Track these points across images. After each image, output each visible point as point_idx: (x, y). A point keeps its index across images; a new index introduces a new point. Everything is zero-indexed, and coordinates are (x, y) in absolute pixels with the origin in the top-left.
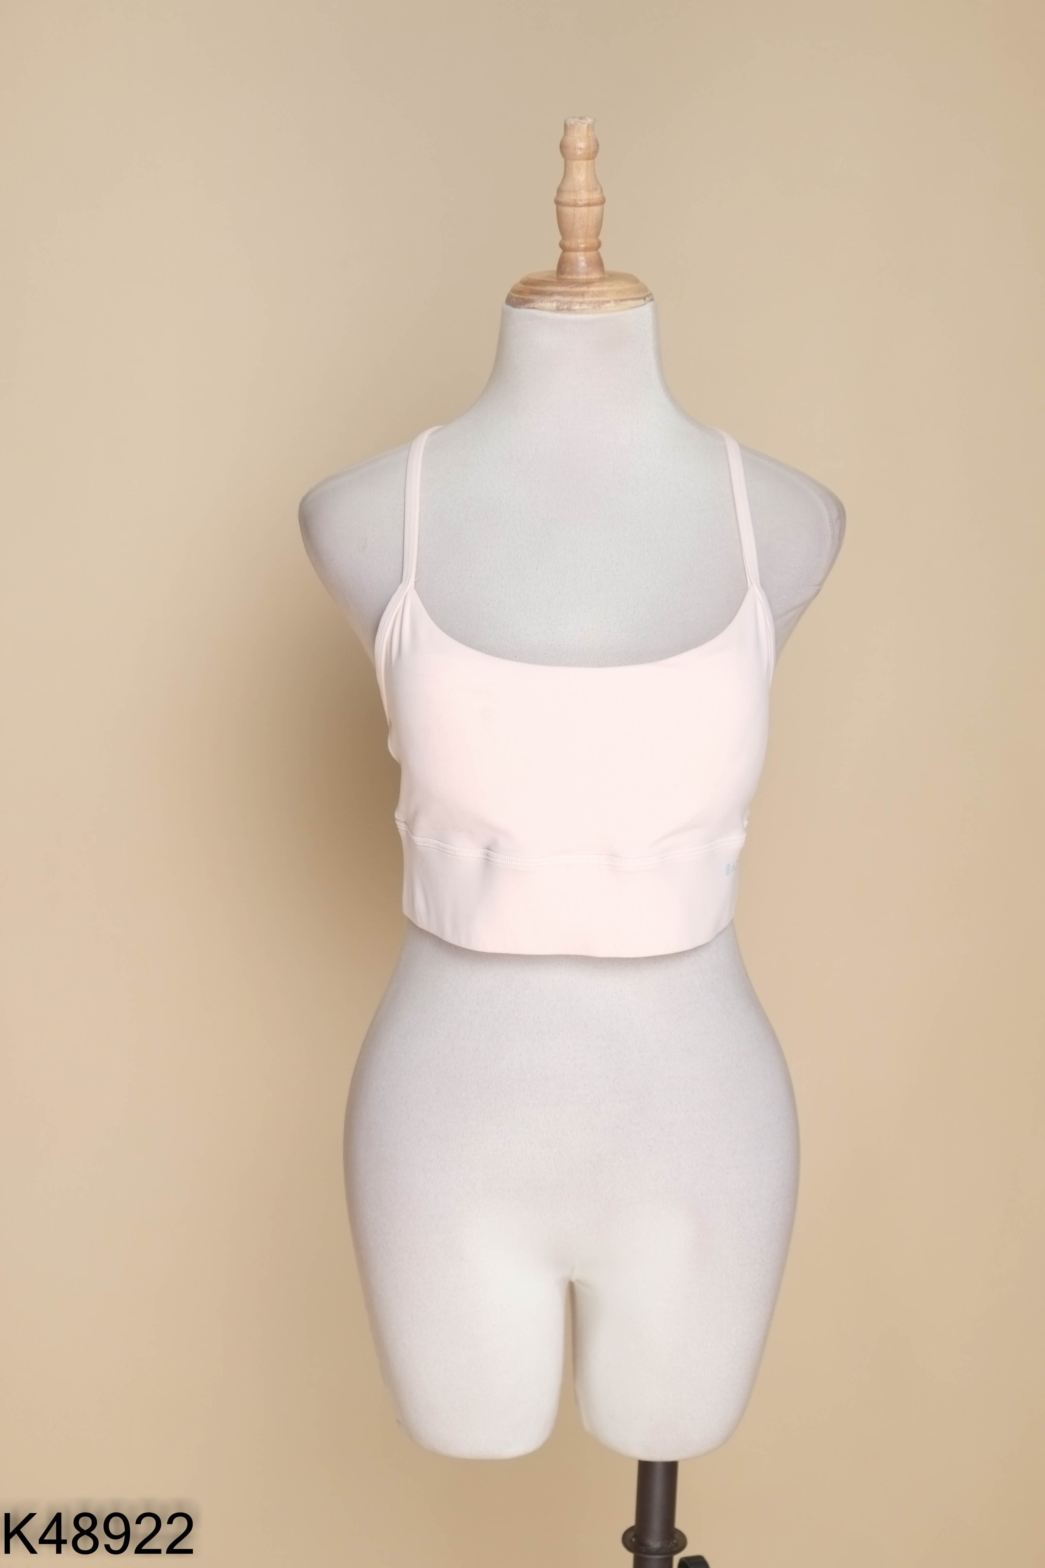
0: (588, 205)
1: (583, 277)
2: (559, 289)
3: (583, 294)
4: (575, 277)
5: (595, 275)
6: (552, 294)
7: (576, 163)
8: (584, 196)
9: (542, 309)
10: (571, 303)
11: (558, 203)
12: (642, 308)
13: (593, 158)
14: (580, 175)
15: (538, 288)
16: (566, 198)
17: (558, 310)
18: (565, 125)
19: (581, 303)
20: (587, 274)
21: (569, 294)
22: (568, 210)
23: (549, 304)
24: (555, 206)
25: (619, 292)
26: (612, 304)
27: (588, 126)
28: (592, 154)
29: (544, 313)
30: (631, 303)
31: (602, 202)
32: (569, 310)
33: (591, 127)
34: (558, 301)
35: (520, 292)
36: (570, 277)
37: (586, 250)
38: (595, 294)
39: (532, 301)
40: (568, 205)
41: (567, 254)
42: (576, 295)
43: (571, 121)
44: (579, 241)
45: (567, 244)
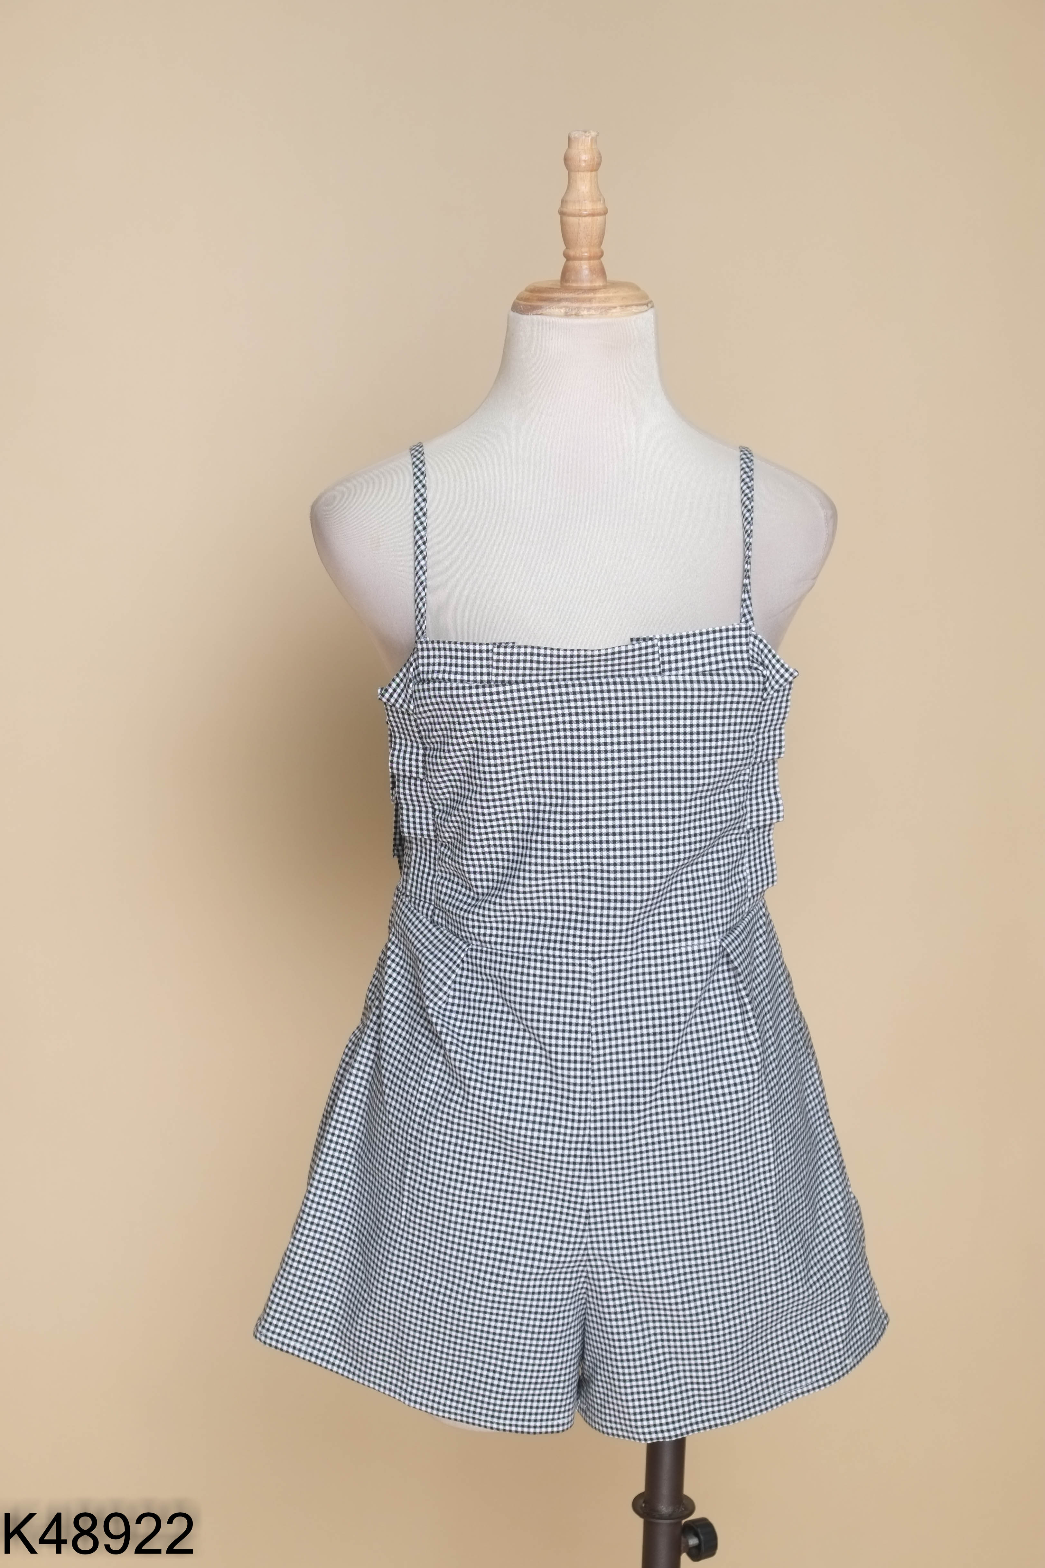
0: (593, 215)
1: (587, 284)
2: (566, 295)
3: (590, 300)
4: (579, 285)
5: (599, 283)
6: (560, 300)
7: (580, 175)
8: (588, 207)
9: (551, 315)
10: (579, 308)
11: (562, 213)
12: (645, 314)
13: (596, 170)
14: (584, 185)
15: (545, 295)
16: (570, 208)
17: (567, 315)
18: (569, 139)
19: (589, 309)
20: (591, 282)
21: (577, 300)
22: (572, 220)
23: (557, 310)
24: (559, 216)
25: (624, 298)
26: (618, 309)
27: (592, 139)
28: (595, 167)
29: (553, 319)
30: (634, 309)
31: (605, 213)
32: (577, 315)
33: (594, 140)
34: (566, 307)
35: (527, 300)
36: (574, 285)
37: (590, 258)
38: (601, 300)
39: (541, 307)
40: (574, 215)
41: (571, 263)
42: (584, 301)
43: (575, 134)
44: (584, 250)
45: (572, 253)
